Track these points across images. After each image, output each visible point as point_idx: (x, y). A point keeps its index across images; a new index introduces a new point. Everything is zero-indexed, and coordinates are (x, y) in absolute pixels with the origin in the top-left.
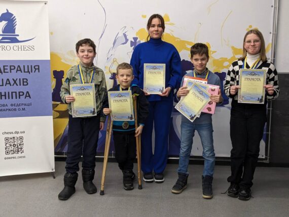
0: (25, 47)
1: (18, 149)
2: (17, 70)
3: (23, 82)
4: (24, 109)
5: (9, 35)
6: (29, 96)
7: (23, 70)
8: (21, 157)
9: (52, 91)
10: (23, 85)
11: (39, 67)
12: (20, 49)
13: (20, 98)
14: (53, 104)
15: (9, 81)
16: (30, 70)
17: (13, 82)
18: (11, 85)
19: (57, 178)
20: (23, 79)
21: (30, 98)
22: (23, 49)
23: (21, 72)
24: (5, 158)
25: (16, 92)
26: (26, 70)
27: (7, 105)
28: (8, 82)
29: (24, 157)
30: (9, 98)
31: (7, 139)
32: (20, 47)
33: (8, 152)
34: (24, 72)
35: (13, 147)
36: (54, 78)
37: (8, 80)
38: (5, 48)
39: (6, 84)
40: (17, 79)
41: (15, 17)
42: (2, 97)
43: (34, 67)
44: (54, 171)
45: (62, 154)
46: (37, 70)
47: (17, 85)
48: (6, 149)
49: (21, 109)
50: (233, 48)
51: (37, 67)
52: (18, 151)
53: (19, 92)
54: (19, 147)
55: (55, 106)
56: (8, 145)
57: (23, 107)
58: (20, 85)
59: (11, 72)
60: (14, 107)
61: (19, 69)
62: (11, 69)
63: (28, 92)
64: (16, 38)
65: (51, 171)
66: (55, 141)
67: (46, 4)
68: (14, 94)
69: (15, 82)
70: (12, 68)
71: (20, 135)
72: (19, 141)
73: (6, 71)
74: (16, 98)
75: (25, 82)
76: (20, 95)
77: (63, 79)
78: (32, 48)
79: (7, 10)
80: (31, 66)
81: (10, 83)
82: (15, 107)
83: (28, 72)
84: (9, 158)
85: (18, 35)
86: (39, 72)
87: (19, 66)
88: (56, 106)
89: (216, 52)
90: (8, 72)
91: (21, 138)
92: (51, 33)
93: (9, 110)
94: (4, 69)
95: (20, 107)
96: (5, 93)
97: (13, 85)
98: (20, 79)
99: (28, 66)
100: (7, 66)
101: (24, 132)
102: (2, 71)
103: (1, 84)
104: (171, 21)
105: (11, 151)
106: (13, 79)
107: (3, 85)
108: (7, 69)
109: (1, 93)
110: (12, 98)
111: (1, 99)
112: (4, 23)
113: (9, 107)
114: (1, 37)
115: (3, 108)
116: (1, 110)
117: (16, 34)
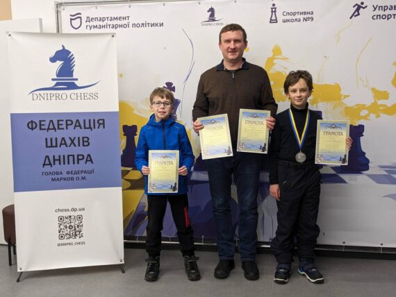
0: (86, 95)
1: (75, 232)
2: (76, 126)
3: (83, 141)
4: (84, 178)
5: (66, 79)
6: (91, 160)
7: (83, 127)
8: (79, 243)
9: (122, 153)
10: (83, 145)
11: (104, 122)
12: (79, 98)
13: (78, 163)
14: (122, 171)
15: (65, 141)
16: (92, 126)
17: (70, 142)
18: (67, 146)
19: (127, 272)
20: (83, 138)
21: (92, 163)
22: (83, 98)
23: (81, 128)
24: (59, 245)
25: (73, 156)
26: (87, 126)
27: (61, 173)
28: (63, 142)
29: (83, 243)
30: (64, 164)
31: (61, 219)
32: (79, 95)
33: (62, 237)
34: (85, 128)
35: (69, 230)
36: (124, 135)
37: (63, 139)
38: (60, 97)
39: (61, 144)
40: (75, 138)
41: (72, 55)
42: (56, 161)
43: (98, 121)
44: (123, 262)
45: (134, 238)
46: (102, 126)
47: (75, 146)
48: (60, 232)
49: (80, 178)
50: (373, 90)
51: (101, 122)
52: (76, 235)
53: (78, 156)
54: (77, 229)
55: (124, 173)
56: (62, 227)
57: (83, 175)
58: (79, 145)
59: (67, 128)
60: (70, 176)
61: (78, 124)
62: (67, 125)
63: (89, 155)
64: (74, 83)
65: (119, 263)
66: (125, 221)
67: (113, 36)
68: (71, 158)
69: (72, 142)
70: (69, 123)
71: (78, 213)
72: (78, 221)
73: (61, 127)
74: (74, 163)
75: (85, 142)
76: (78, 160)
77: (135, 137)
78: (95, 96)
79: (63, 46)
80: (94, 120)
81: (65, 144)
82: (73, 176)
83: (90, 128)
84: (64, 244)
85: (77, 79)
86: (104, 127)
87: (78, 121)
88: (127, 173)
89: (348, 96)
90: (63, 129)
91: (80, 218)
92: (120, 76)
93: (65, 179)
94: (59, 125)
95: (78, 175)
96: (60, 156)
97: (70, 146)
98: (79, 138)
99: (90, 120)
100: (63, 121)
101: (84, 209)
102: (56, 127)
103: (54, 144)
104: (284, 54)
105: (66, 234)
106: (70, 138)
107: (56, 146)
108: (62, 125)
109: (54, 156)
110: (69, 163)
111: (54, 164)
112: (59, 63)
113: (65, 175)
114: (55, 82)
115: (56, 176)
116: (53, 180)
117: (74, 77)
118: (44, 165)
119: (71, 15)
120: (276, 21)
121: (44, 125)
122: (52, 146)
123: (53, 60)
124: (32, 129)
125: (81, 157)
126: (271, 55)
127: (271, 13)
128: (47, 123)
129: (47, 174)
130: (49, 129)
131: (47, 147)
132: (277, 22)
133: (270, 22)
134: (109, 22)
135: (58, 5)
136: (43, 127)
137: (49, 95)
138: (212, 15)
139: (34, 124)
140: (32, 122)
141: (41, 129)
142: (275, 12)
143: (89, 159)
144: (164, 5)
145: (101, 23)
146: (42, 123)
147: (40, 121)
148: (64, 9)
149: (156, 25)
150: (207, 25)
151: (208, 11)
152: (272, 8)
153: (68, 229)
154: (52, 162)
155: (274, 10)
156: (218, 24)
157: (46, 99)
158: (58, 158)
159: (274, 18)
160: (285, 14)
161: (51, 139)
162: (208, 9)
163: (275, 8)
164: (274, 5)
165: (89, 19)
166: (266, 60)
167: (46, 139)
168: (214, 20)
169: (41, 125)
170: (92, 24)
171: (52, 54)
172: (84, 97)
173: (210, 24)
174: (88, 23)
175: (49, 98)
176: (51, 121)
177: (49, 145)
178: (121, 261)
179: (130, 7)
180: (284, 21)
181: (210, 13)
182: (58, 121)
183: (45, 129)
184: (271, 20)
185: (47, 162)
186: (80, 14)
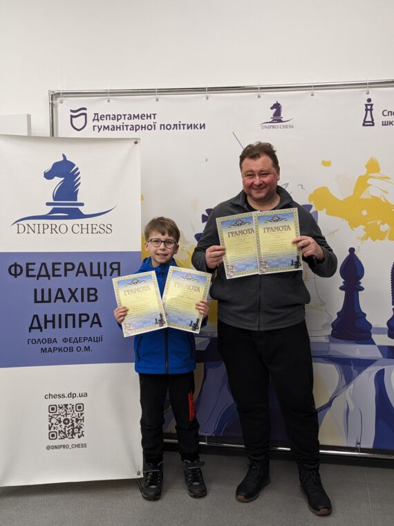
0: (94, 227)
1: (73, 429)
2: (78, 272)
3: (89, 295)
4: (87, 349)
5: (66, 204)
6: (99, 322)
7: (88, 273)
8: (78, 446)
10: (89, 300)
11: (119, 266)
12: (85, 231)
13: (80, 326)
15: (62, 293)
16: (102, 272)
17: (71, 295)
18: (64, 301)
20: (89, 289)
21: (101, 326)
22: (90, 231)
23: (86, 275)
24: (48, 448)
25: (74, 315)
26: (95, 272)
27: (55, 341)
28: (60, 295)
29: (84, 446)
30: (60, 327)
31: (52, 408)
32: (85, 226)
33: (53, 436)
34: (92, 275)
35: (63, 426)
37: (60, 290)
38: (57, 230)
39: (57, 298)
40: (76, 289)
41: (77, 169)
42: (48, 324)
43: (110, 265)
44: (142, 476)
46: (116, 272)
47: (77, 301)
48: (50, 429)
49: (83, 349)
51: (115, 266)
52: (74, 434)
53: (80, 315)
54: (76, 425)
56: (54, 421)
57: (87, 344)
58: (82, 301)
59: (66, 275)
60: (68, 345)
61: (81, 269)
62: (66, 270)
63: (96, 315)
64: (77, 209)
65: (136, 476)
67: (136, 143)
68: (70, 318)
69: (73, 295)
70: (69, 267)
71: (78, 400)
72: (77, 413)
73: (56, 273)
74: (74, 326)
75: (92, 295)
76: (81, 321)
78: (107, 229)
79: (64, 156)
80: (105, 264)
81: (63, 298)
82: (71, 345)
83: (99, 275)
84: (56, 447)
85: (82, 204)
86: (119, 274)
87: (81, 264)
90: (60, 276)
91: (80, 407)
92: (142, 196)
93: (60, 350)
94: (54, 269)
95: (79, 344)
96: (54, 316)
97: (69, 301)
98: (82, 289)
99: (99, 264)
100: (60, 264)
101: (86, 395)
102: (50, 273)
103: (46, 298)
104: (383, 172)
105: (60, 432)
106: (70, 289)
107: (50, 301)
108: (59, 270)
109: (46, 316)
110: (66, 327)
111: (46, 328)
112: (57, 181)
113: (60, 344)
114: (51, 208)
115: (47, 346)
116: (43, 350)
117: (78, 201)
118: (31, 328)
119: (72, 111)
120: (372, 123)
121: (33, 270)
122: (43, 301)
123: (49, 175)
124: (16, 275)
125: (84, 318)
126: (364, 172)
127: (365, 112)
128: (37, 268)
129: (35, 342)
130: (39, 276)
131: (36, 301)
132: (373, 125)
133: (364, 125)
134: (127, 122)
135: (54, 96)
136: (31, 273)
137: (41, 227)
138: (278, 114)
139: (18, 268)
140: (16, 265)
141: (28, 276)
142: (371, 110)
143: (96, 320)
144: (207, 98)
145: (115, 123)
146: (30, 267)
147: (28, 264)
148: (61, 102)
149: (195, 127)
150: (270, 127)
151: (272, 108)
152: (366, 105)
153: (62, 423)
154: (43, 325)
155: (369, 108)
156: (286, 127)
157: (37, 231)
158: (51, 319)
159: (369, 119)
160: (386, 113)
161: (43, 290)
162: (272, 105)
163: (372, 105)
164: (369, 100)
165: (97, 117)
166: (356, 179)
167: (36, 290)
168: (280, 121)
169: (28, 270)
170: (101, 123)
171: (49, 167)
172: (92, 230)
173: (273, 127)
174: (96, 123)
175: (41, 231)
176: (44, 264)
177: (39, 298)
178: (139, 474)
179: (157, 100)
180: (384, 124)
181: (275, 110)
182: (54, 264)
183: (34, 276)
184: (365, 121)
185: (35, 325)
186: (85, 109)
